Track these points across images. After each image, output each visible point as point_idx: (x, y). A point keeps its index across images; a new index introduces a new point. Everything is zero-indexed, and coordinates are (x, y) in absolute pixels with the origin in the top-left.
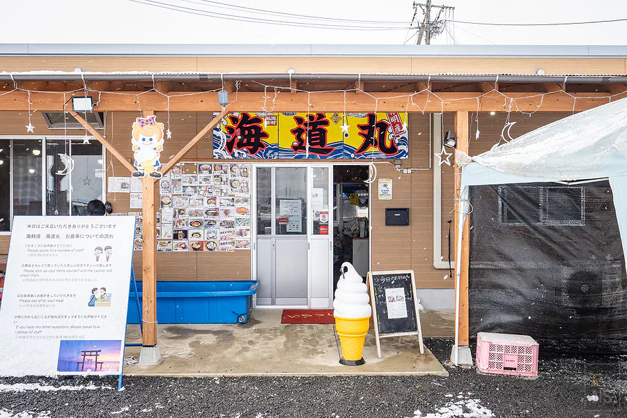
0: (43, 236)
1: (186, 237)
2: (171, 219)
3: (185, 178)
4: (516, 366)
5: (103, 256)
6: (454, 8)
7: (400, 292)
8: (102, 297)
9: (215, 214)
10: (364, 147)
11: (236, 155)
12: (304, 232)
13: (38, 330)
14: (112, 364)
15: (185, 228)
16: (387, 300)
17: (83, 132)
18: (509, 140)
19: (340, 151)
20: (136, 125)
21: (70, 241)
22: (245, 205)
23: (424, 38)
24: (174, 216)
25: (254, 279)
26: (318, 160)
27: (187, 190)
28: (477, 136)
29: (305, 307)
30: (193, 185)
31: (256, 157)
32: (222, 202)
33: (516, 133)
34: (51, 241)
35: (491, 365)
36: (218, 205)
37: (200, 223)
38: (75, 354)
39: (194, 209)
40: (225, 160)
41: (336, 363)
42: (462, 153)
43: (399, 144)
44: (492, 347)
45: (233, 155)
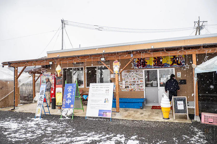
0: (95, 88)
1: (128, 88)
2: (125, 84)
3: (128, 74)
4: (213, 122)
5: (107, 92)
6: (207, 21)
7: (182, 102)
8: (107, 101)
9: (135, 82)
10: (172, 64)
11: (140, 68)
12: (157, 86)
13: (95, 107)
14: (109, 115)
15: (128, 86)
16: (178, 104)
17: (103, 65)
18: (207, 61)
19: (166, 65)
20: (114, 63)
21: (101, 89)
22: (142, 80)
23: (198, 31)
24: (125, 83)
25: (145, 98)
26: (160, 68)
27: (128, 77)
28: (197, 61)
29: (158, 105)
30: (129, 75)
31: (144, 68)
32: (136, 79)
33: (209, 59)
34: (97, 89)
35: (205, 121)
36: (135, 80)
37: (131, 84)
38: (102, 113)
39: (130, 81)
40: (137, 69)
41: (162, 119)
42: (194, 65)
43: (182, 63)
44: (205, 116)
45: (139, 68)
